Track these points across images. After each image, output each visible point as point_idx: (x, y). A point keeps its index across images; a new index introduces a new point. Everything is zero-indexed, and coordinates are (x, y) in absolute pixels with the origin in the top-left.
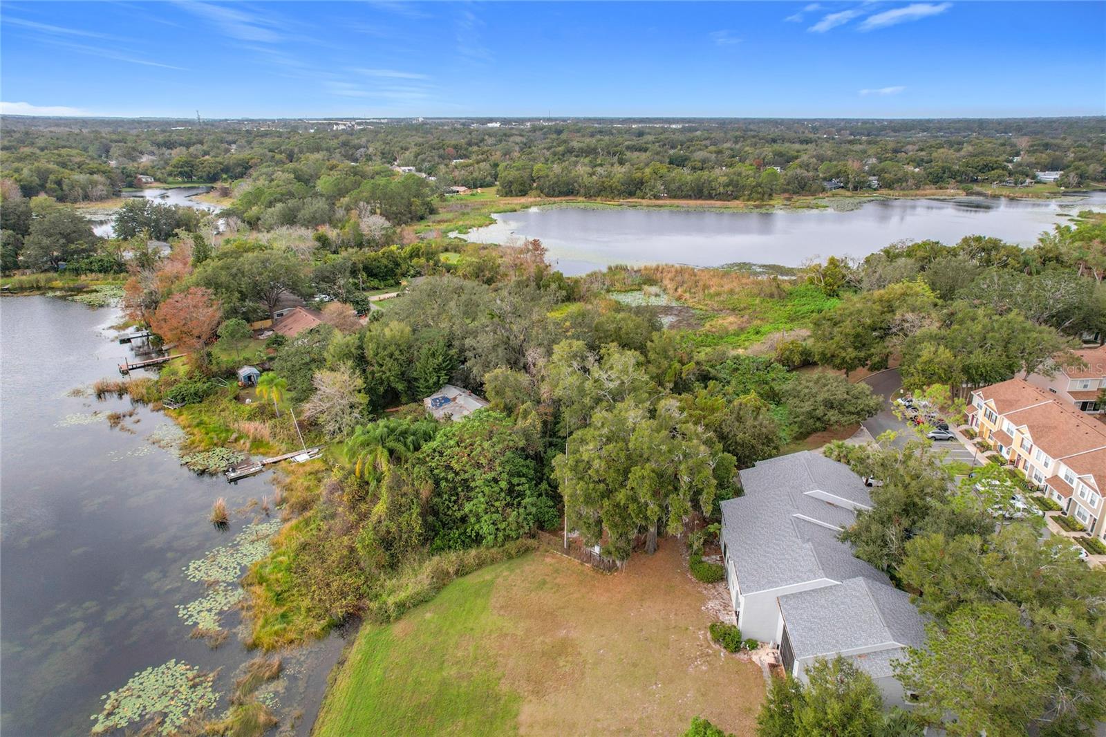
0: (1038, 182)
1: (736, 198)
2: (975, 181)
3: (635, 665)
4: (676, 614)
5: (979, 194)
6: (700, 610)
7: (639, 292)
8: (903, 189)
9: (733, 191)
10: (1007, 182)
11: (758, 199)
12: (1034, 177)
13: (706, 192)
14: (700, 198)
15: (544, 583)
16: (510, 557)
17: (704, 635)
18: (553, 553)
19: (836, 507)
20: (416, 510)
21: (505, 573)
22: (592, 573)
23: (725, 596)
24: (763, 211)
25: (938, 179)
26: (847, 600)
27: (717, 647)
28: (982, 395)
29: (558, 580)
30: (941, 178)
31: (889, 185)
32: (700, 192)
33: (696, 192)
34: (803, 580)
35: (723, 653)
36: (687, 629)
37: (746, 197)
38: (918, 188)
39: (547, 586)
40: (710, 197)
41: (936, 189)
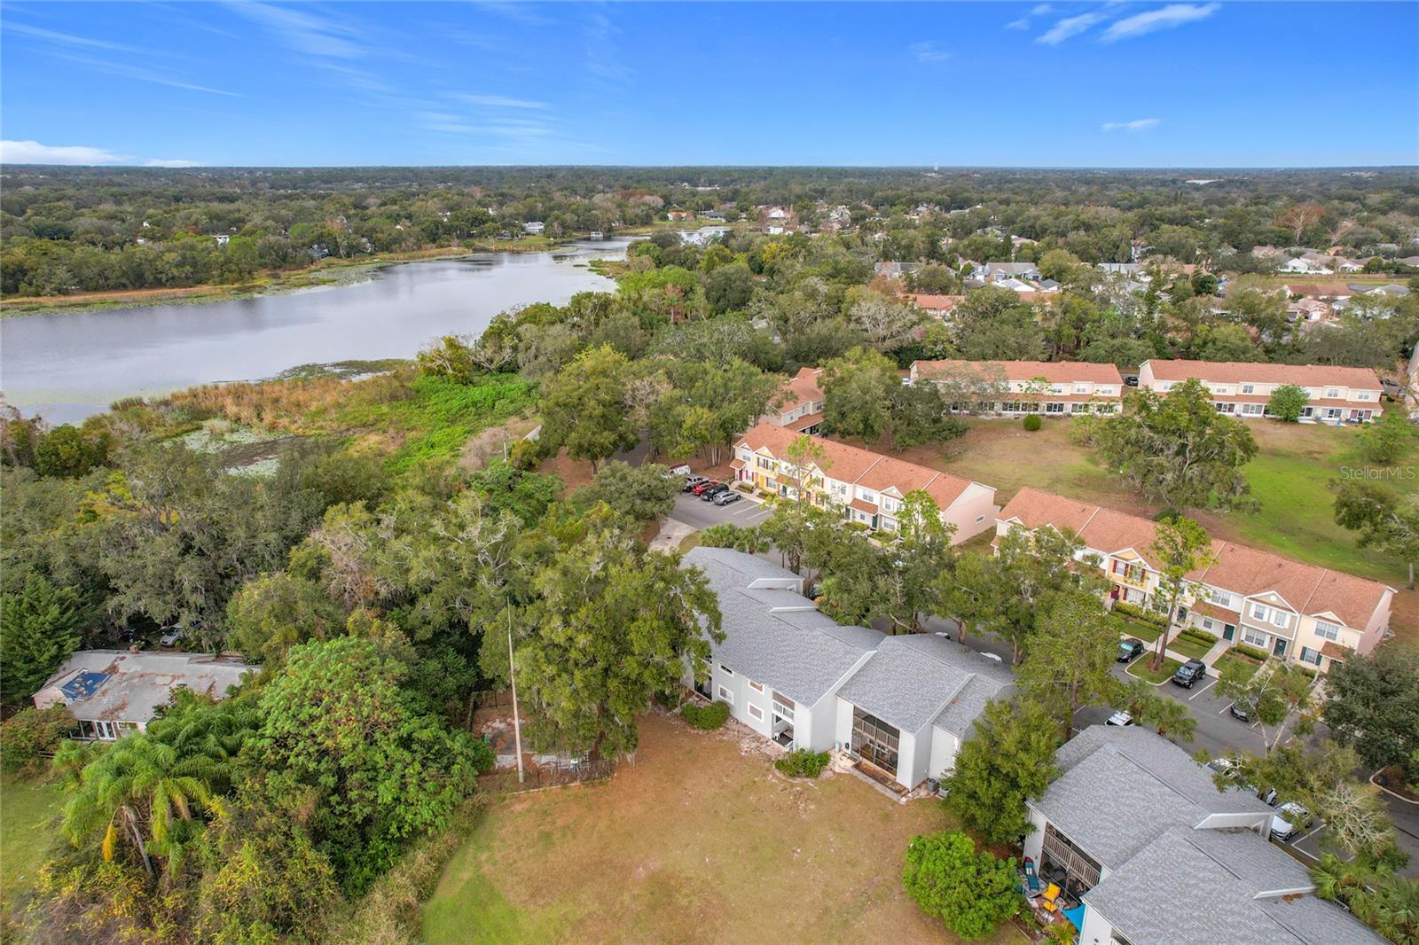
0: (528, 234)
1: (200, 282)
2: (471, 236)
3: (755, 849)
4: (727, 776)
5: (484, 250)
6: (742, 757)
7: (197, 433)
8: (404, 251)
9: (194, 273)
10: (502, 235)
11: (237, 281)
12: (523, 229)
13: (149, 277)
14: (141, 287)
15: (548, 835)
16: (468, 832)
17: (776, 777)
18: (513, 796)
19: (776, 589)
20: (302, 844)
21: (484, 857)
22: (589, 791)
23: (747, 731)
24: (247, 296)
25: (435, 235)
26: (898, 662)
27: (798, 780)
28: (747, 446)
29: (559, 822)
30: (437, 234)
31: (386, 247)
32: (139, 278)
33: (132, 278)
34: (850, 665)
35: (810, 782)
36: (754, 782)
37: (217, 280)
38: (420, 248)
39: (554, 837)
40: (158, 284)
41: (437, 247)
